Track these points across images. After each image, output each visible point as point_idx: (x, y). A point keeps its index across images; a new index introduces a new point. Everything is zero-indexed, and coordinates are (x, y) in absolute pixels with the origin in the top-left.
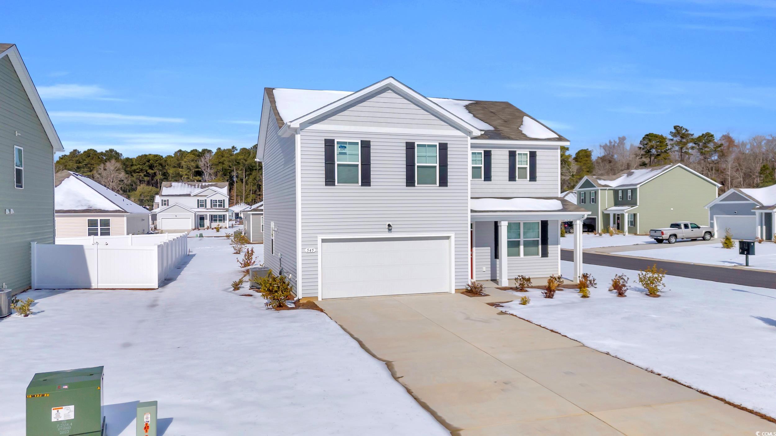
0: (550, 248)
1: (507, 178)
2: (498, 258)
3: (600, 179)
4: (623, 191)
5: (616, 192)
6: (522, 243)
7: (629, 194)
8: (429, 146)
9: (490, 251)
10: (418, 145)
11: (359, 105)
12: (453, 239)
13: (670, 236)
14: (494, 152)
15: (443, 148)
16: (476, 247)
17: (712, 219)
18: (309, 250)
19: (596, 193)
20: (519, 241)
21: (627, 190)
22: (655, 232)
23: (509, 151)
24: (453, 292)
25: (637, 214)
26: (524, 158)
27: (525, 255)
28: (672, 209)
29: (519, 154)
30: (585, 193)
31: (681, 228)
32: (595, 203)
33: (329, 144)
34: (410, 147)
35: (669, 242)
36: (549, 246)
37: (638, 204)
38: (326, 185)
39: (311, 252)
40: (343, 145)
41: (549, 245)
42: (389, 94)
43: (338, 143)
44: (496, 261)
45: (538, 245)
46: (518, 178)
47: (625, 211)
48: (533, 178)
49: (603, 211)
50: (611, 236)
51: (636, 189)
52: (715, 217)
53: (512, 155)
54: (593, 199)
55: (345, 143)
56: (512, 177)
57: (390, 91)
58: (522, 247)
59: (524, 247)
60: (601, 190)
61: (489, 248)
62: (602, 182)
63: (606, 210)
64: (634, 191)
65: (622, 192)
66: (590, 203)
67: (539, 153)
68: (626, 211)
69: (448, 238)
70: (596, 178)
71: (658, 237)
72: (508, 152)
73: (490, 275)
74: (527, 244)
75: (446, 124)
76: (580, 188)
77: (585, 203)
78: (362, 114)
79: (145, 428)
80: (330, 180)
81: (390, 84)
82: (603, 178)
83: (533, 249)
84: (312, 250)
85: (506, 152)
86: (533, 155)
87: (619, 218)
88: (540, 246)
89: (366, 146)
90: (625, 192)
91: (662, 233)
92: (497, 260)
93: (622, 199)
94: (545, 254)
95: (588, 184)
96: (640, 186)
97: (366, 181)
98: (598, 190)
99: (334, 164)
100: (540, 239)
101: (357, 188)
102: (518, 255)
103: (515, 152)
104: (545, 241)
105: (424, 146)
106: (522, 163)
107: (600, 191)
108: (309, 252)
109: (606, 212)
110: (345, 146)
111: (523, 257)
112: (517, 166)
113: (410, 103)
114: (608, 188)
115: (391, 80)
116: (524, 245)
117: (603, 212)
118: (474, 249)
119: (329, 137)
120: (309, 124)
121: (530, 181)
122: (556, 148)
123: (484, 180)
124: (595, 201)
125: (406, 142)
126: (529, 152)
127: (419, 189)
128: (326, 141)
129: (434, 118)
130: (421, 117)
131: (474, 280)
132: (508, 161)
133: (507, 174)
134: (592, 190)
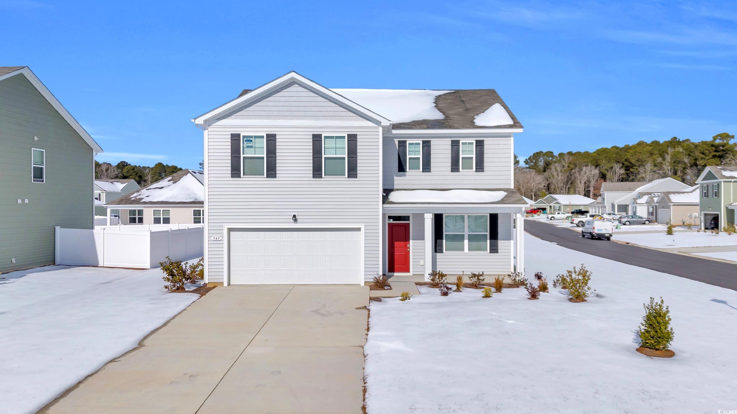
0: (501, 243)
1: (450, 169)
2: (439, 253)
3: (725, 170)
6: (466, 236)
8: (337, 137)
10: (326, 137)
12: (363, 230)
14: (434, 143)
15: (352, 139)
16: (413, 240)
18: (215, 238)
19: (719, 185)
20: (463, 235)
23: (452, 141)
24: (363, 284)
26: (467, 147)
27: (469, 250)
29: (463, 143)
30: (708, 186)
32: (718, 197)
33: (235, 138)
34: (317, 139)
36: (499, 241)
38: (232, 177)
39: (217, 240)
40: (249, 139)
41: (500, 240)
42: (295, 88)
43: (244, 137)
44: (436, 255)
45: (487, 239)
46: (462, 169)
48: (480, 167)
49: (727, 206)
50: (730, 235)
53: (455, 144)
54: (716, 192)
55: (251, 137)
56: (455, 167)
57: (296, 85)
58: (466, 242)
59: (469, 241)
60: (724, 182)
62: (727, 173)
63: (730, 205)
66: (713, 197)
67: (487, 142)
69: (359, 229)
70: (721, 169)
72: (451, 141)
74: (472, 238)
75: (355, 115)
76: (703, 180)
77: (708, 197)
78: (268, 109)
80: (235, 172)
81: (293, 78)
82: (730, 169)
83: (482, 243)
84: (218, 239)
85: (447, 144)
86: (480, 144)
88: (488, 241)
89: (271, 139)
94: (494, 249)
95: (710, 176)
97: (272, 172)
98: (721, 182)
99: (240, 157)
100: (488, 234)
101: (262, 180)
102: (462, 249)
103: (459, 141)
104: (494, 235)
105: (332, 137)
106: (468, 152)
107: (723, 183)
108: (215, 240)
109: (730, 207)
110: (251, 139)
111: (468, 252)
112: (461, 156)
113: (317, 96)
114: (733, 180)
115: (293, 75)
116: (469, 240)
117: (727, 208)
118: (411, 241)
119: (235, 131)
120: (216, 119)
121: (476, 171)
122: (508, 136)
123: (423, 171)
124: (717, 194)
125: (313, 134)
126: (475, 141)
127: (326, 180)
128: (233, 136)
129: (342, 109)
130: (329, 109)
131: (411, 273)
132: (450, 151)
133: (450, 164)
134: (715, 183)
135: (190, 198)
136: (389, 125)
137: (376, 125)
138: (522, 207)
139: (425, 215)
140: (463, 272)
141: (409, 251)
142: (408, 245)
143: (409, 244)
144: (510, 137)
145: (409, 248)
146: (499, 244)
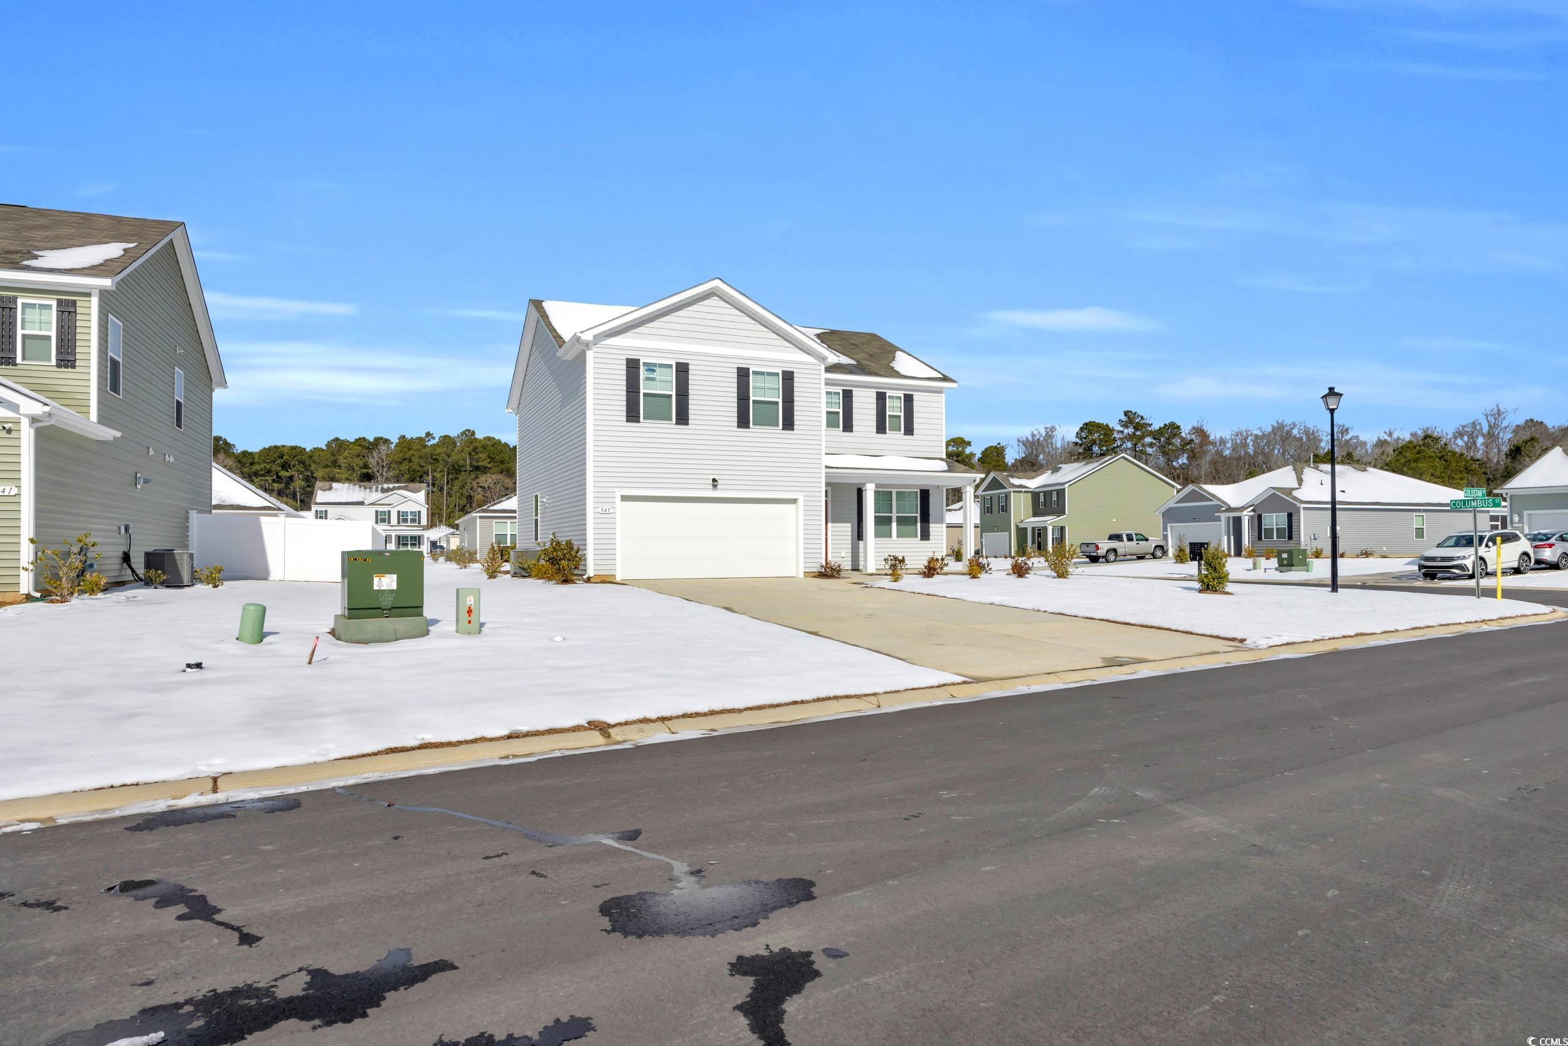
0: (934, 528)
1: (874, 429)
2: (862, 540)
3: (1013, 477)
4: (1045, 493)
5: (1035, 495)
6: (894, 519)
7: (1055, 498)
8: (769, 374)
9: (850, 529)
10: (755, 373)
11: (673, 314)
12: (801, 502)
13: (1107, 551)
14: (856, 392)
15: (788, 378)
16: (832, 522)
17: (1165, 529)
18: (604, 510)
19: (1007, 497)
20: (891, 517)
21: (1051, 492)
22: (1088, 546)
23: (877, 392)
24: (801, 575)
25: (1065, 527)
26: (897, 403)
27: (898, 536)
28: (1114, 520)
29: (890, 397)
30: (991, 498)
31: (1122, 541)
32: (1006, 512)
33: (633, 366)
34: (743, 374)
35: (1106, 559)
36: (931, 525)
37: (1067, 513)
38: (627, 421)
39: (607, 512)
40: (651, 368)
41: (932, 523)
42: (714, 301)
43: (645, 364)
44: (859, 544)
45: (916, 523)
46: (889, 430)
47: (1048, 522)
48: (909, 430)
49: (1018, 524)
51: (1064, 489)
52: (1169, 526)
53: (881, 398)
54: (1003, 506)
55: (655, 365)
56: (881, 428)
57: (715, 298)
58: (894, 525)
59: (897, 525)
60: (1014, 492)
61: (849, 525)
62: (1015, 481)
63: (1023, 522)
64: (1061, 493)
65: (1045, 495)
66: (999, 512)
67: (917, 397)
68: (1050, 522)
69: (794, 501)
70: (1008, 476)
71: (1092, 554)
72: (875, 393)
73: (850, 563)
74: (901, 521)
75: (791, 346)
76: (983, 491)
77: (991, 513)
78: (679, 327)
79: (468, 612)
80: (632, 415)
81: (717, 288)
82: (1017, 476)
83: (912, 528)
84: (607, 510)
85: (872, 395)
86: (909, 400)
87: (1040, 533)
88: (919, 524)
89: (682, 370)
90: (1048, 494)
91: (1097, 547)
92: (861, 542)
93: (1045, 505)
94: (925, 536)
95: (995, 485)
96: (1069, 486)
97: (683, 418)
98: (1010, 492)
99: (639, 392)
100: (918, 515)
101: (669, 427)
102: (890, 536)
103: (885, 393)
104: (925, 518)
105: (762, 373)
106: (895, 408)
107: (1012, 494)
108: (604, 512)
109: (1021, 525)
110: (654, 368)
111: (896, 539)
112: (888, 413)
113: (743, 315)
114: (1024, 490)
115: (717, 283)
116: (897, 523)
117: (1017, 526)
118: (830, 525)
119: (633, 355)
120: (606, 336)
121: (905, 434)
122: (939, 391)
123: (843, 431)
124: (1005, 509)
125: (738, 368)
126: (903, 395)
127: (755, 432)
128: (629, 361)
129: (775, 336)
130: (758, 334)
132: (875, 406)
133: (874, 424)
134: (1002, 493)
137: (819, 362)
139: (867, 484)
144: (941, 392)
146: (931, 529)
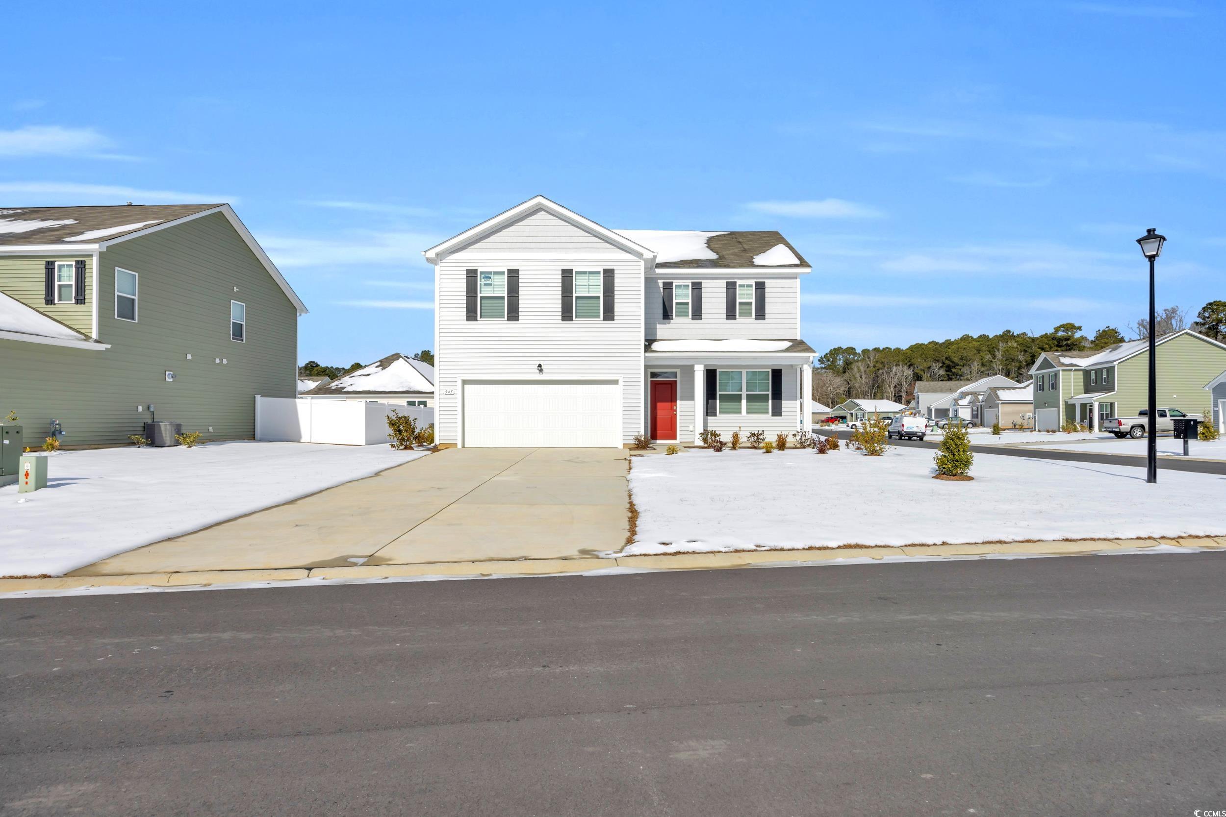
0: (786, 404)
1: (724, 316)
2: (711, 416)
3: (1064, 356)
4: (1096, 371)
5: (1087, 373)
6: (744, 397)
7: (1105, 375)
8: (591, 273)
10: (577, 273)
11: (506, 230)
12: (621, 383)
13: (1132, 427)
14: (705, 284)
15: (609, 275)
16: (680, 400)
17: (1216, 405)
18: (448, 392)
19: (1056, 375)
20: (741, 395)
21: (1101, 369)
22: (1110, 422)
23: (727, 282)
24: (621, 447)
25: (1114, 403)
26: (747, 291)
27: (748, 412)
28: (1175, 396)
29: (740, 286)
30: (1043, 377)
32: (1056, 389)
33: (472, 275)
34: (567, 275)
35: (1131, 435)
36: (783, 402)
37: (1116, 389)
38: (467, 320)
40: (487, 275)
41: (784, 400)
42: (542, 215)
43: (481, 273)
44: (707, 419)
45: (768, 400)
46: (740, 316)
47: (1094, 399)
48: (761, 314)
49: (1067, 400)
50: (1069, 433)
51: (1114, 367)
52: (1220, 402)
53: (731, 287)
54: (1052, 384)
55: (490, 273)
56: (731, 314)
57: (543, 212)
58: (744, 402)
59: (747, 402)
60: (1063, 370)
62: (1066, 361)
63: (1071, 399)
64: (1110, 370)
65: (1096, 373)
66: (1049, 390)
67: (769, 285)
68: (1096, 399)
69: (616, 382)
70: (1059, 356)
71: (1114, 429)
72: (725, 283)
74: (750, 398)
75: (613, 247)
76: (1037, 370)
77: (1043, 390)
78: (510, 240)
79: (25, 475)
80: (471, 314)
81: (540, 204)
82: (1070, 355)
83: (762, 404)
84: (450, 392)
85: (722, 285)
86: (760, 287)
88: (770, 401)
89: (513, 275)
90: (1098, 372)
91: (1120, 423)
93: (1096, 383)
94: (777, 412)
95: (1046, 364)
96: (1119, 363)
97: (513, 314)
98: (1059, 371)
99: (477, 296)
100: (770, 393)
101: (502, 323)
102: (740, 412)
103: (735, 283)
104: (777, 394)
105: (585, 273)
106: (746, 295)
107: (1061, 372)
108: (447, 393)
109: (1070, 402)
110: (490, 276)
111: (746, 415)
112: (738, 301)
113: (568, 224)
114: (1074, 368)
115: (540, 199)
116: (747, 399)
117: (1066, 402)
118: (678, 402)
119: (472, 266)
120: (450, 253)
121: (756, 319)
122: (793, 277)
123: (692, 319)
124: (1055, 386)
125: (562, 270)
126: (754, 283)
127: (577, 324)
128: (468, 271)
129: (597, 240)
130: (581, 240)
131: (677, 441)
132: (724, 295)
133: (724, 311)
134: (1052, 372)
135: (403, 387)
136: (652, 257)
137: (638, 259)
138: (809, 356)
139: (695, 366)
140: (740, 428)
141: (676, 414)
142: (675, 408)
143: (676, 406)
144: (796, 278)
145: (676, 410)
146: (783, 406)
